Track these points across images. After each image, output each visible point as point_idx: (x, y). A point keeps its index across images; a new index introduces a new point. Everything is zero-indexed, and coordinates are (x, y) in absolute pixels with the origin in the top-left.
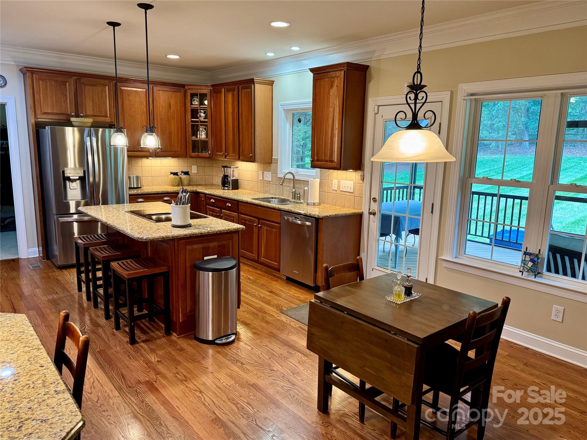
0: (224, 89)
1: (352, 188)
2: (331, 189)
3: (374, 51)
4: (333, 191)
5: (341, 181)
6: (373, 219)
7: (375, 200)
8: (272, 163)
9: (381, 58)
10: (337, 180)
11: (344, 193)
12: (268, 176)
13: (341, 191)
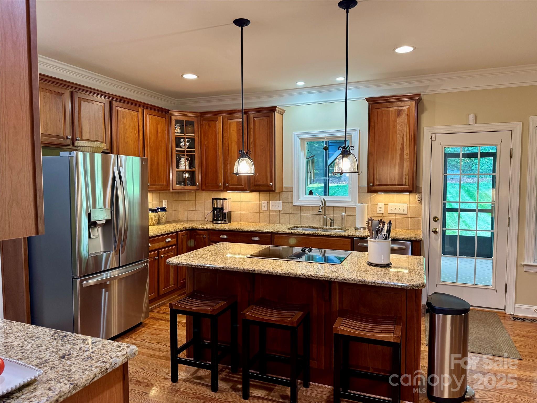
0: (222, 117)
1: (406, 210)
2: (375, 213)
3: (428, 86)
4: (378, 214)
5: (389, 204)
6: (434, 238)
7: (435, 219)
8: (283, 191)
9: (436, 93)
10: (384, 204)
11: (394, 215)
12: (277, 205)
13: (389, 214)
